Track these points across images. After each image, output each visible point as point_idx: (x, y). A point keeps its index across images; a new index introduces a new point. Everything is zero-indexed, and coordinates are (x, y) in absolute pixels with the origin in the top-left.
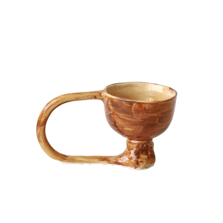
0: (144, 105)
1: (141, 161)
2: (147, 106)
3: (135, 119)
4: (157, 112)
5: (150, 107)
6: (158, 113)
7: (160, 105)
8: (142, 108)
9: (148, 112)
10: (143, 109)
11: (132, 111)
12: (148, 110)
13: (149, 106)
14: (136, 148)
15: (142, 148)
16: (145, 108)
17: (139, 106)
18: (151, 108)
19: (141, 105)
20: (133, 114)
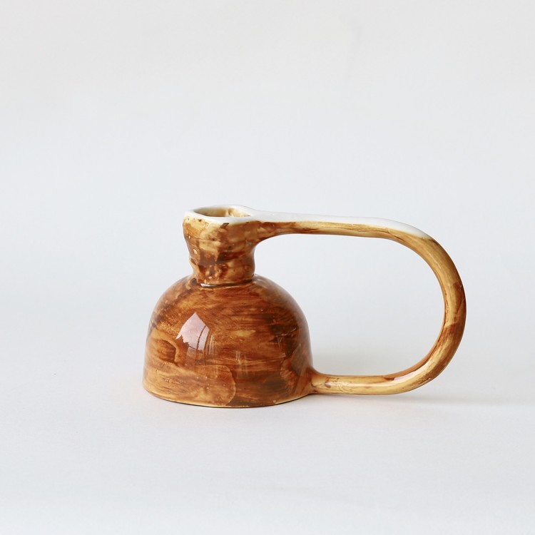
0: (209, 397)
1: (214, 240)
2: (202, 395)
3: (228, 363)
4: (178, 377)
5: (195, 392)
6: (177, 374)
7: (173, 394)
8: (213, 392)
9: (199, 380)
10: (211, 389)
11: (234, 384)
12: (198, 385)
13: (196, 396)
14: (227, 266)
15: (213, 267)
16: (206, 390)
17: (219, 395)
18: (193, 390)
19: (214, 398)
20: (233, 376)
